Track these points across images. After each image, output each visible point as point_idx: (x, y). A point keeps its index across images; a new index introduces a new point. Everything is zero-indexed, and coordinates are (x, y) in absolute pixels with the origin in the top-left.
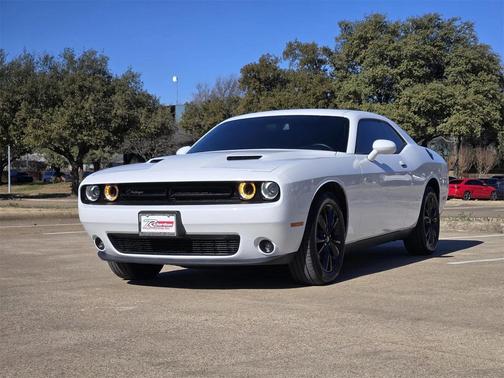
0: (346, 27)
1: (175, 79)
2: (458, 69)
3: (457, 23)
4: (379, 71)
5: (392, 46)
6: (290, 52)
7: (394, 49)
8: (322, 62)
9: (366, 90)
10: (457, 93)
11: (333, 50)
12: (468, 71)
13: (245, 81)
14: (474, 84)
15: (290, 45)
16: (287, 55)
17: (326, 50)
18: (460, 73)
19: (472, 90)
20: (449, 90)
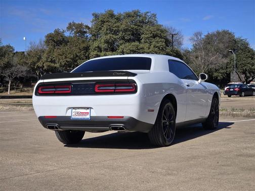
0: (96, 16)
1: (24, 38)
2: (146, 36)
3: (149, 14)
4: (108, 37)
5: (115, 25)
6: (70, 27)
7: (116, 27)
8: (85, 32)
9: (103, 46)
10: (145, 48)
11: (90, 26)
12: (151, 37)
13: (47, 42)
14: (154, 43)
15: (70, 24)
16: (69, 29)
17: (87, 27)
18: (148, 37)
19: (152, 46)
20: (141, 46)
